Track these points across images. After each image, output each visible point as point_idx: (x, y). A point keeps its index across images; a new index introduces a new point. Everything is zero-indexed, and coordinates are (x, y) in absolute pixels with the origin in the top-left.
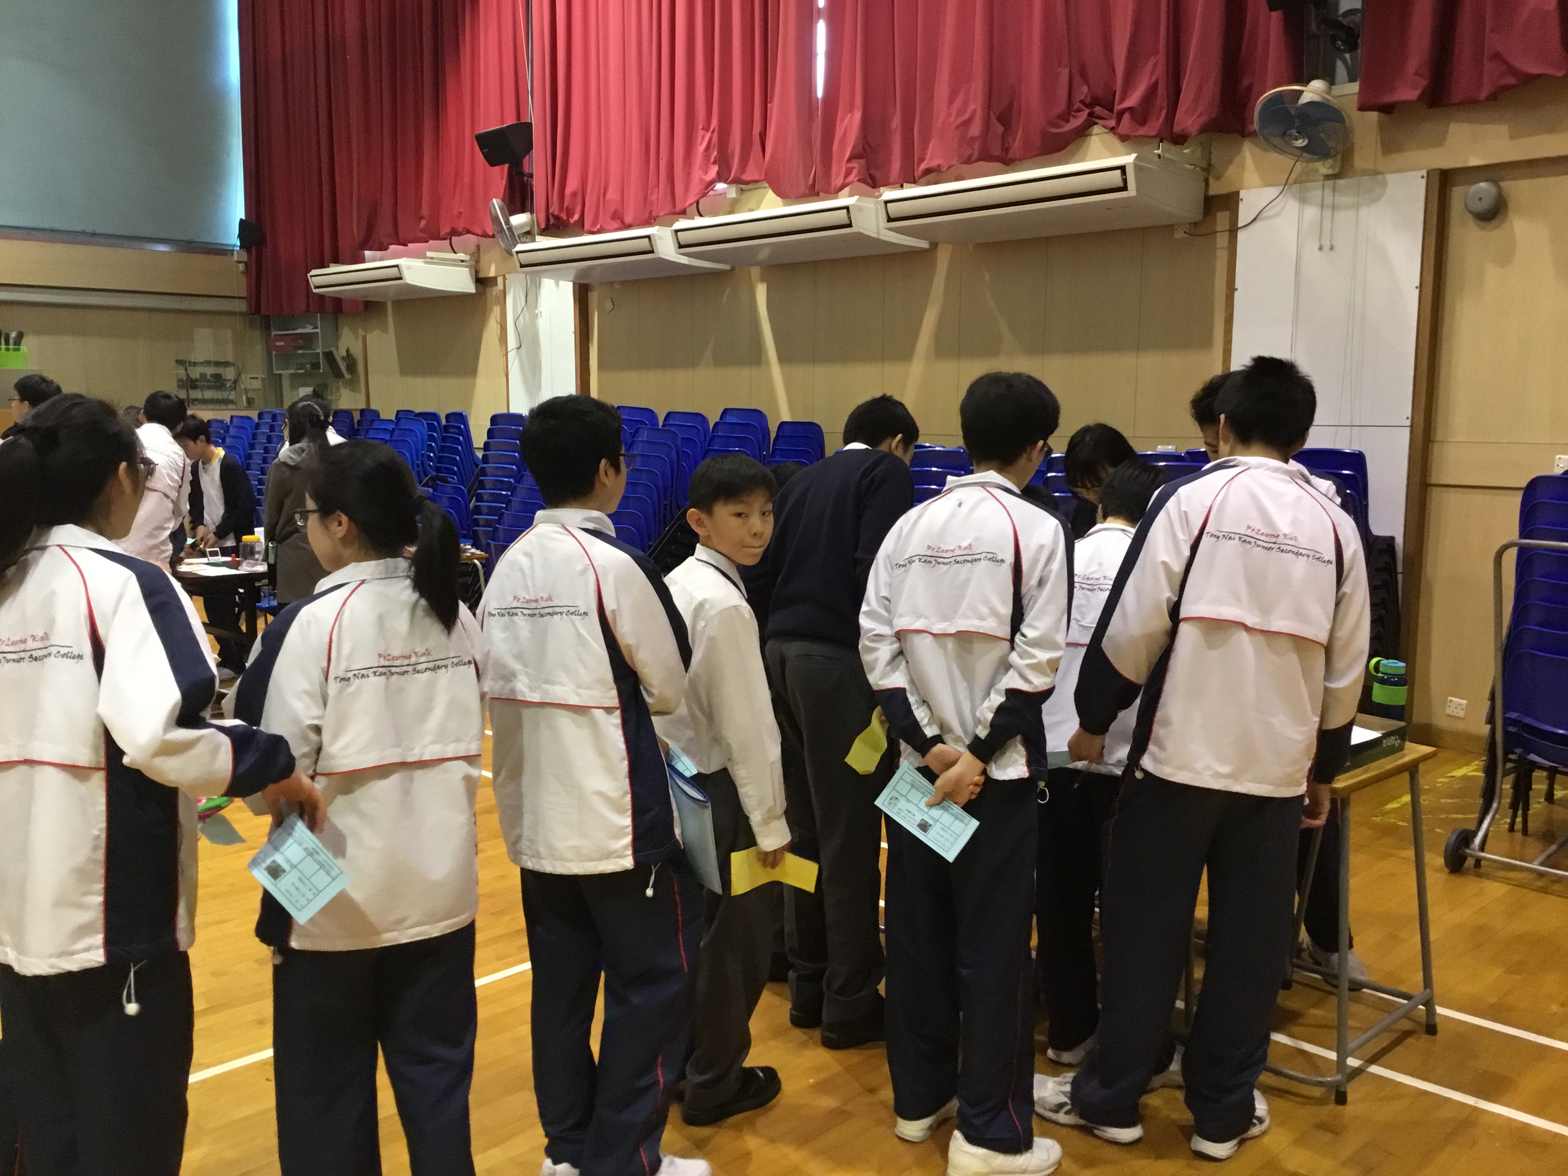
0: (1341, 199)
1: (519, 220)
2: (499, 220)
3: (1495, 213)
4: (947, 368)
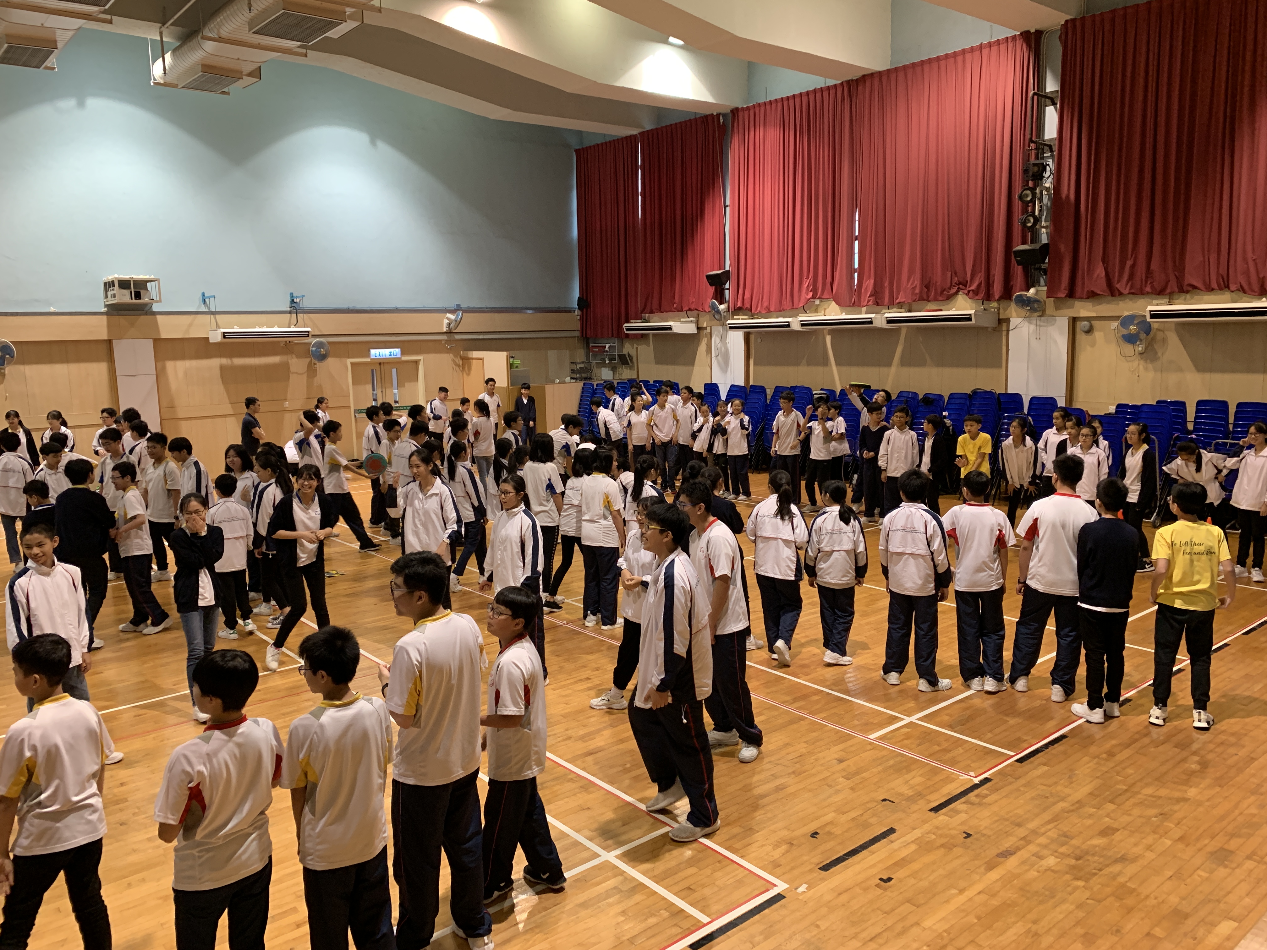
0: (1042, 324)
1: (722, 307)
2: (714, 307)
3: (1089, 331)
4: (906, 370)
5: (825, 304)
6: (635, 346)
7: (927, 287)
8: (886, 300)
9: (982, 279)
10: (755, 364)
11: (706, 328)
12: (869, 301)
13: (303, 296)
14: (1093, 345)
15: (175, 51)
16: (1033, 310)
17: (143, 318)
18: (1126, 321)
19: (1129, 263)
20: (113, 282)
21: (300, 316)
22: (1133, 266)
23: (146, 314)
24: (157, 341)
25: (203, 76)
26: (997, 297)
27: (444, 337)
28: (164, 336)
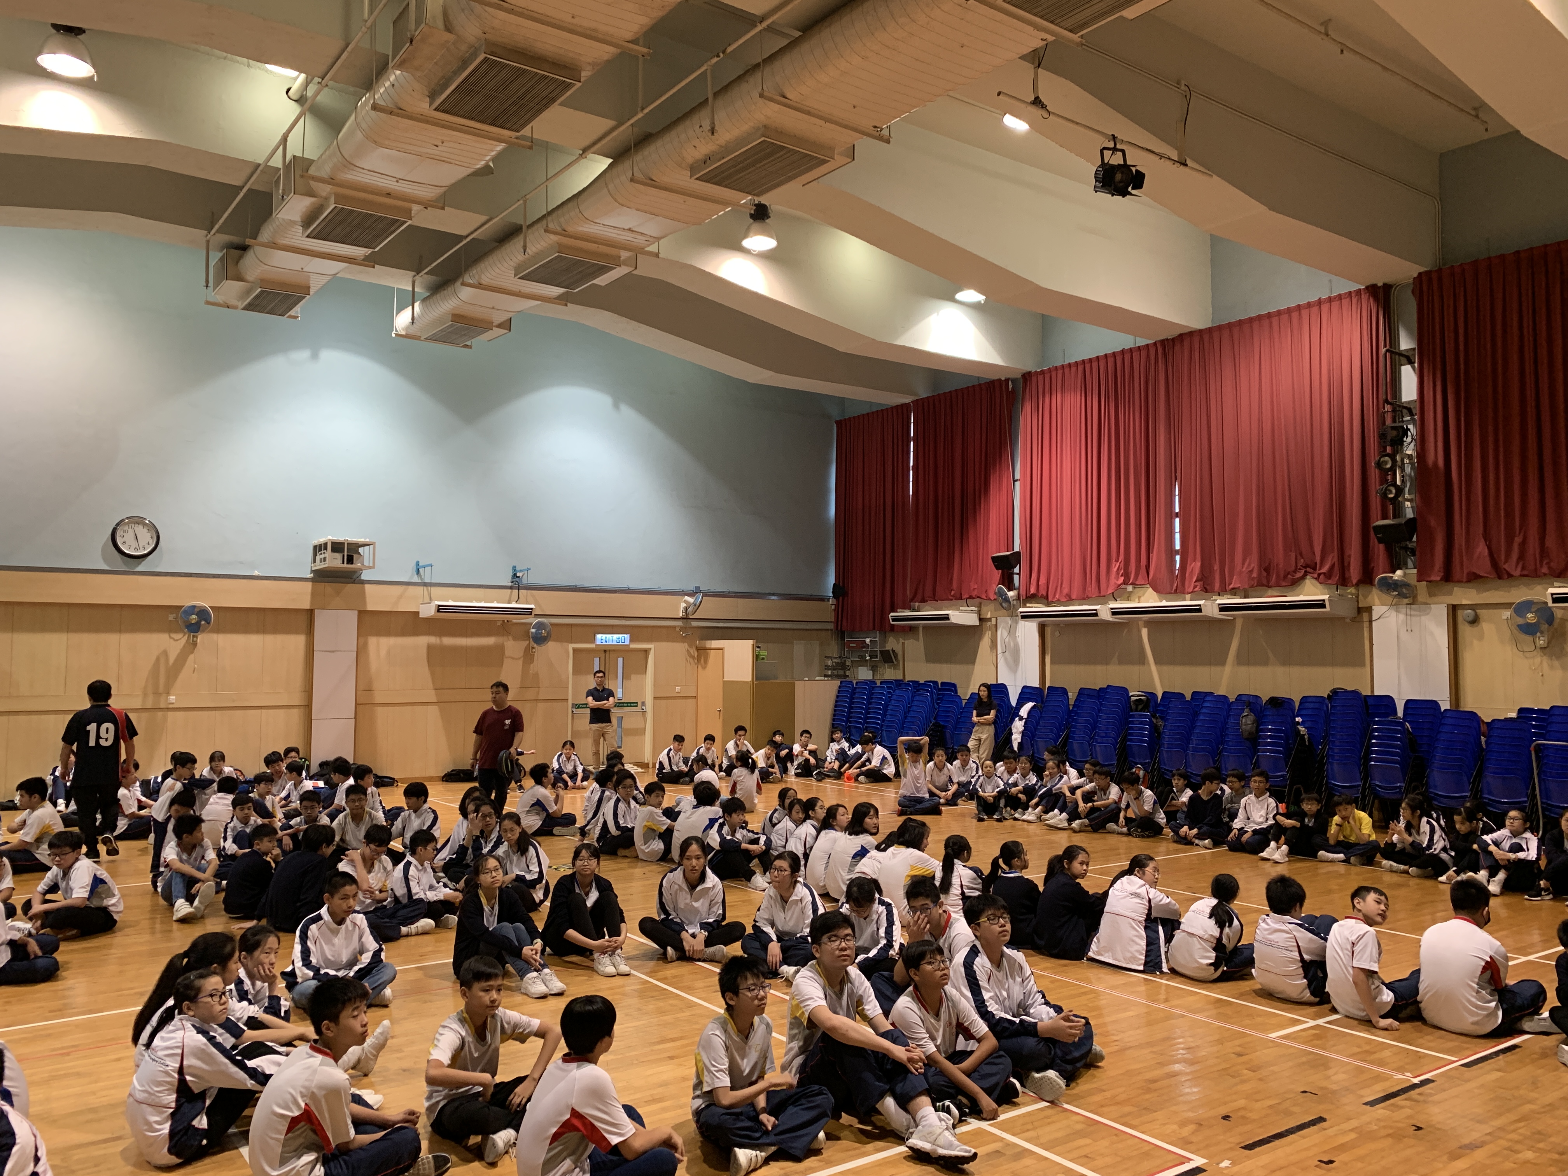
0: (1413, 613)
1: (1011, 594)
2: (1001, 594)
3: (1475, 621)
4: (1243, 670)
5: (1139, 591)
6: (901, 640)
7: (1267, 570)
8: (1217, 585)
9: (1335, 559)
10: (1052, 663)
11: (990, 619)
12: (1195, 587)
13: (528, 569)
14: (1481, 638)
15: (424, 301)
16: (1401, 595)
17: (350, 587)
18: (1521, 608)
19: (1518, 540)
20: (326, 544)
21: (523, 592)
22: (1523, 543)
23: (354, 582)
24: (363, 614)
25: (451, 326)
26: (1355, 581)
27: (679, 623)
28: (370, 608)
